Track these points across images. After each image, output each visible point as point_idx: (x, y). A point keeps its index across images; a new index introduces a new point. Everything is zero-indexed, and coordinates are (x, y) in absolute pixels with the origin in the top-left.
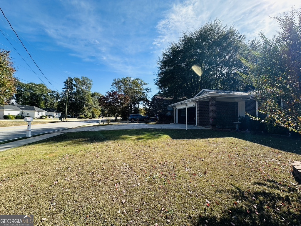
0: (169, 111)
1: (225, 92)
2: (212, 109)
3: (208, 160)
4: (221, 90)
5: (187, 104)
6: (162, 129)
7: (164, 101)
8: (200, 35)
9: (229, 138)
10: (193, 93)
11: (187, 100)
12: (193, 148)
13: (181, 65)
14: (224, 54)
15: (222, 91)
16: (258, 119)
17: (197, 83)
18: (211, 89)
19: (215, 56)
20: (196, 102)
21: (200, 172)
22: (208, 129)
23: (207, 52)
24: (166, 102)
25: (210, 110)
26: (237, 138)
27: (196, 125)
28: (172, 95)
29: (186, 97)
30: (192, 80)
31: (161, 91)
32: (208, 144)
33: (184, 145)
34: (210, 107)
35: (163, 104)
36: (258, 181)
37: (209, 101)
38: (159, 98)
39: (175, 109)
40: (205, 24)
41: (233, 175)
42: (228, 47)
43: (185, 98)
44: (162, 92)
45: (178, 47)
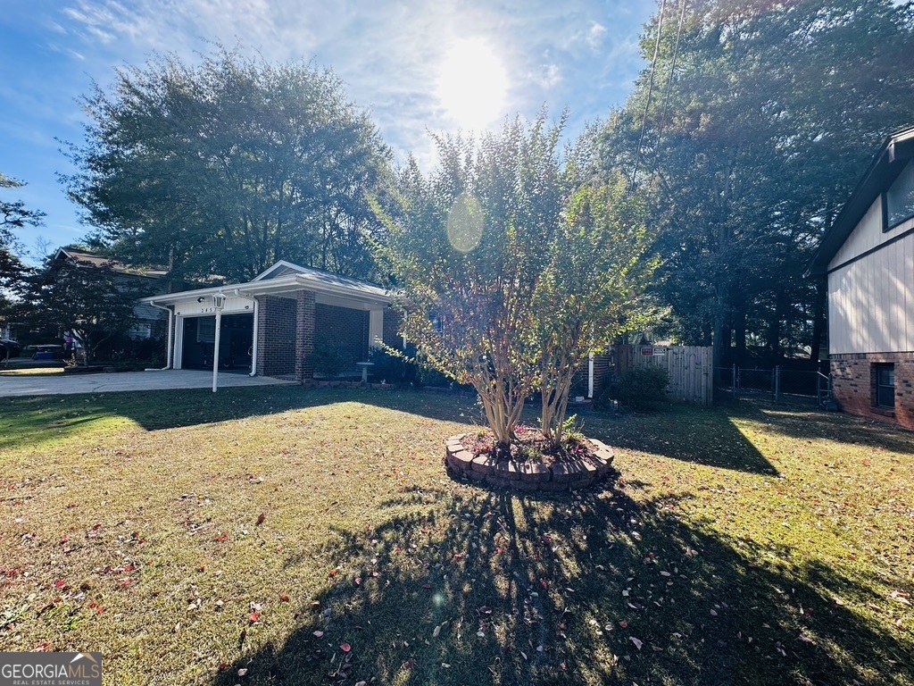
0: (144, 320)
1: (341, 282)
2: (303, 323)
3: (276, 478)
4: (333, 273)
5: (219, 301)
6: (97, 395)
7: (119, 280)
8: (280, 88)
9: (344, 404)
10: (251, 269)
11: (220, 289)
12: (231, 448)
13: (206, 161)
14: (346, 179)
15: (335, 277)
16: (398, 355)
17: (265, 237)
18: (305, 266)
19: (323, 174)
20: (256, 297)
21: (242, 522)
22: (290, 385)
23: (300, 151)
24: (130, 285)
25: (300, 328)
26: (362, 402)
27: (253, 373)
28: (164, 262)
29: (220, 277)
30: (249, 224)
31: (106, 233)
32: (284, 430)
33: (197, 446)
34: (300, 318)
35: (113, 290)
36: (387, 498)
37: (295, 301)
38: (89, 263)
39: (174, 317)
40: (297, 65)
41: (337, 500)
42: (354, 162)
43: (216, 280)
44: (112, 243)
45: (197, 90)
